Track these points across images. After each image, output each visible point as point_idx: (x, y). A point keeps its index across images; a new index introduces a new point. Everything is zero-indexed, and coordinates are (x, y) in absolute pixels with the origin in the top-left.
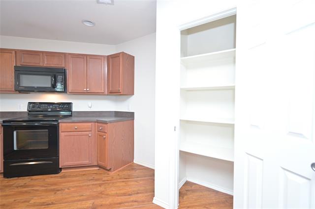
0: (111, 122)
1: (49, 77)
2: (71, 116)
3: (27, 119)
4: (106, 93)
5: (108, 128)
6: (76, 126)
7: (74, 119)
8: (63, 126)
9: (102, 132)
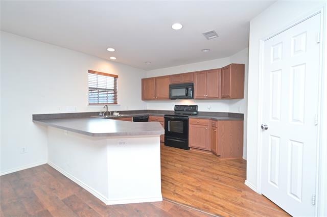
0: (220, 120)
1: (185, 89)
2: (196, 115)
3: (174, 115)
4: (220, 98)
5: (218, 124)
6: (198, 121)
7: (198, 116)
8: (191, 120)
9: (214, 127)
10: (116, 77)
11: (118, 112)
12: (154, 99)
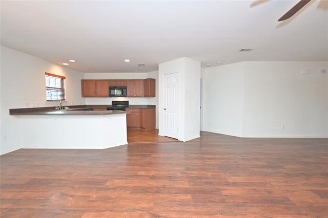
1: (121, 90)
3: (111, 107)
6: (132, 110)
7: (129, 108)
9: (141, 113)
10: (63, 78)
11: (68, 107)
12: (95, 97)
